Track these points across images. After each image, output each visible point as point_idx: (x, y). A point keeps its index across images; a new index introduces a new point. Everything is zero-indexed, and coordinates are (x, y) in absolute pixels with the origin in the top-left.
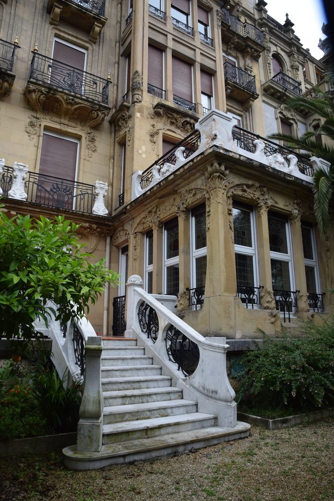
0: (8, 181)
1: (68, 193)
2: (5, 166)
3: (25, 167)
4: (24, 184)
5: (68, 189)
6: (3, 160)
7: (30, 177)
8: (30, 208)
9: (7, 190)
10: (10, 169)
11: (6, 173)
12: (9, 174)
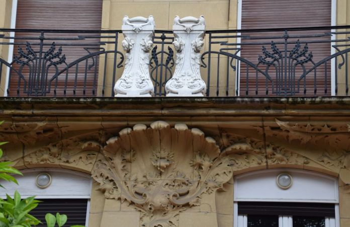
0: (164, 62)
1: (303, 58)
2: (157, 31)
3: (197, 22)
4: (198, 61)
5: (301, 50)
6: (151, 19)
7: (211, 43)
8: (212, 111)
9: (163, 81)
10: (167, 35)
11: (159, 46)
12: (166, 46)
